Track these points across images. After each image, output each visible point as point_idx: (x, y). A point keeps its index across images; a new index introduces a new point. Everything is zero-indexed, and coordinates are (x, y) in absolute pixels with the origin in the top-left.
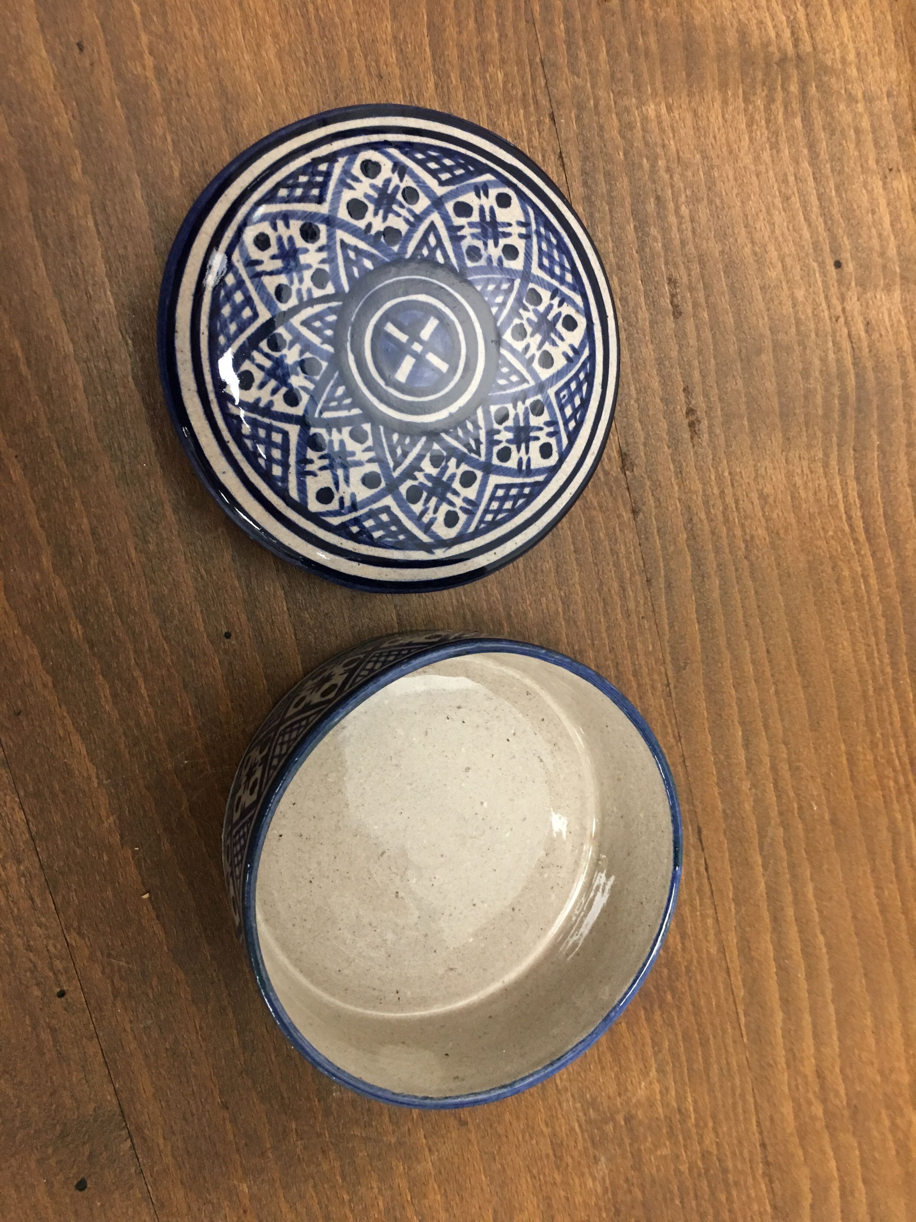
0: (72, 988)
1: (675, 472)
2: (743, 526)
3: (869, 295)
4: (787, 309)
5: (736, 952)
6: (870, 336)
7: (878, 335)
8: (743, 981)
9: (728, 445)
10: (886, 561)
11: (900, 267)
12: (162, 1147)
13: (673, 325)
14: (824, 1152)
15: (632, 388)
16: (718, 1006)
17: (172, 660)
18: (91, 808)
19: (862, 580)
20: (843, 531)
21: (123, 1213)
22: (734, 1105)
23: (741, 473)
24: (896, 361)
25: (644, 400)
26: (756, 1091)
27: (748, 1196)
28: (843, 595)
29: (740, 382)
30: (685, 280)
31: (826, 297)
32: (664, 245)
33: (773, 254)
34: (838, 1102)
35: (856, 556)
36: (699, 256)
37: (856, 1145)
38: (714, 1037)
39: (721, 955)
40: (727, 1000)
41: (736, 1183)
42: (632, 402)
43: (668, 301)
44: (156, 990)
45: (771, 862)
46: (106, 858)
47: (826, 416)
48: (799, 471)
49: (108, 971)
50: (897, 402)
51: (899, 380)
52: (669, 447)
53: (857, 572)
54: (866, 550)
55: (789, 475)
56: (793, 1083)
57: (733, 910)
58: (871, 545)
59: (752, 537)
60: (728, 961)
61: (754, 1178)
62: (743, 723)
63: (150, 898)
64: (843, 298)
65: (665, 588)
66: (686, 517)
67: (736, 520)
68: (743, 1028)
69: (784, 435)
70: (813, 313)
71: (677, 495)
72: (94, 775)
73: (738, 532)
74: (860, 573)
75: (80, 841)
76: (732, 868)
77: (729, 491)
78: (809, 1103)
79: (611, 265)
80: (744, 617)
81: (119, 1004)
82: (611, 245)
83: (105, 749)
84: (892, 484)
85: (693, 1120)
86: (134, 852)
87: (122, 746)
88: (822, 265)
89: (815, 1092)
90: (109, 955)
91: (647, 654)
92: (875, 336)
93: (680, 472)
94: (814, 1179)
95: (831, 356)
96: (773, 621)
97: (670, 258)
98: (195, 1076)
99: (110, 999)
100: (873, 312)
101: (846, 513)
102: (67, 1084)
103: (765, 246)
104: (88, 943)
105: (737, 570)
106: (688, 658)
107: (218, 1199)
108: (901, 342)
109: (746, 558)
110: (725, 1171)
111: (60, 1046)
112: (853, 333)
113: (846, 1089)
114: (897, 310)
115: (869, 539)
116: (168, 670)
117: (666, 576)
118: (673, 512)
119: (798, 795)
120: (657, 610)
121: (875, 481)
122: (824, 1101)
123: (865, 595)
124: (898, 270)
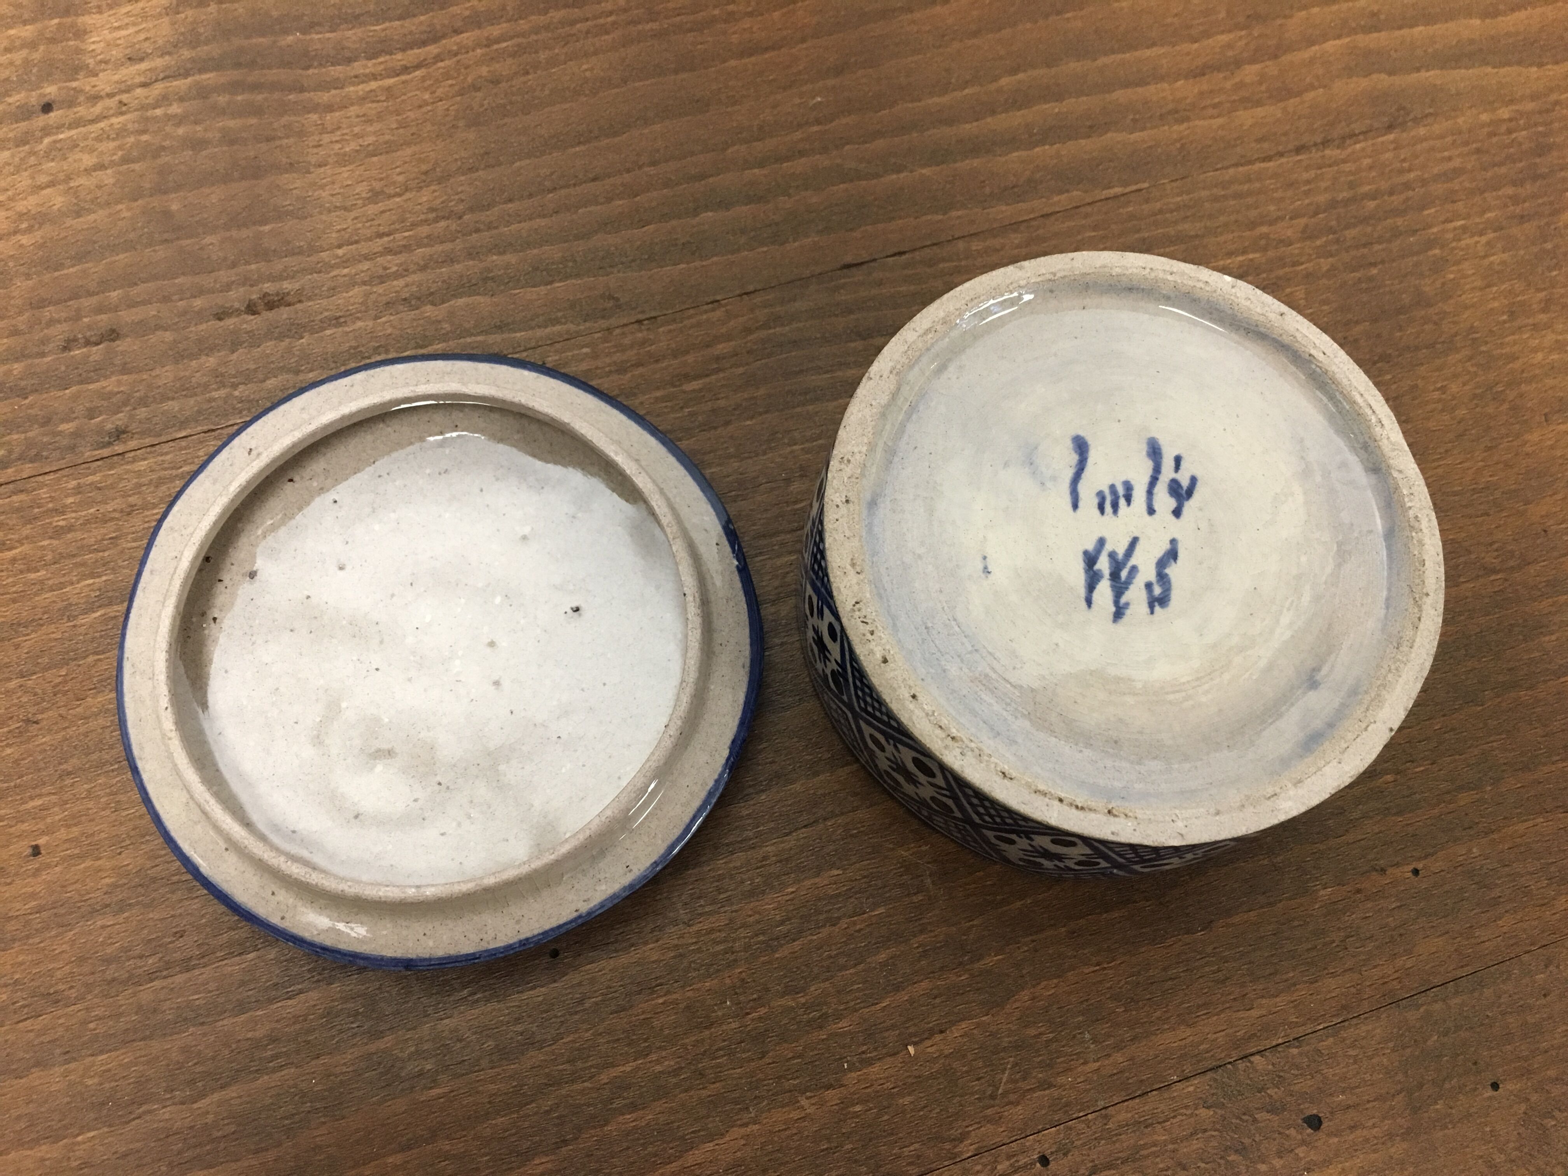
0: (1037, 1146)
1: (335, 326)
2: (414, 225)
3: (91, 61)
4: (108, 177)
5: (1022, 206)
6: (148, 55)
7: (147, 44)
8: (1061, 192)
9: (300, 252)
10: (467, 13)
11: (53, 19)
12: (1264, 1012)
13: (129, 339)
14: (1312, 61)
15: (215, 394)
16: (1095, 228)
17: (587, 1030)
18: (788, 1132)
19: (495, 47)
20: (423, 79)
21: (1355, 1062)
22: (1238, 196)
23: (339, 231)
24: (183, 16)
25: (235, 377)
26: (1219, 166)
27: (1371, 168)
28: (516, 73)
29: (208, 239)
30: (65, 327)
31: (93, 121)
32: (17, 360)
33: (30, 203)
34: (1243, 43)
35: (459, 57)
36: (32, 308)
37: (1304, 13)
38: (1139, 231)
39: (1022, 227)
40: (1086, 216)
41: (1351, 186)
42: (236, 393)
43: (95, 348)
44: (1043, 1029)
45: (893, 160)
46: (858, 1108)
47: (257, 111)
48: (337, 146)
49: (1012, 1097)
50: (241, 10)
51: (209, 9)
52: (302, 338)
53: (483, 55)
54: (451, 43)
55: (344, 160)
56: (1211, 111)
57: (960, 213)
58: (444, 36)
59: (432, 210)
60: (1032, 216)
61: (1344, 161)
62: (696, 212)
63: (915, 1044)
64: (95, 98)
65: (502, 332)
66: (401, 307)
67: (407, 234)
68: (1128, 189)
69: (287, 171)
70: (114, 139)
71: (370, 324)
72: (743, 1131)
73: (424, 230)
74: (484, 50)
75: (834, 1145)
76: (900, 218)
77: (364, 248)
78: (1241, 85)
79: (44, 435)
80: (544, 216)
81: (1060, 1080)
82: (15, 437)
83: (708, 1117)
84: (358, 11)
85: (1257, 255)
86: (850, 1070)
87: (704, 1093)
88: (46, 131)
89: (1225, 78)
90: (993, 1097)
91: (595, 356)
92: (148, 47)
93: (336, 321)
94: (1349, 71)
95: (175, 109)
96: (552, 174)
97: (36, 350)
98: (1165, 969)
99: (1052, 1091)
100: (114, 52)
101: (398, 75)
102: (1171, 1147)
103: (21, 215)
104: (976, 1126)
105: (477, 231)
106: (602, 296)
107: (1339, 929)
108: (158, 10)
109: (460, 218)
110: (1333, 204)
111: (1116, 1160)
112: (142, 79)
113: (1223, 32)
114: (112, 19)
115: (435, 40)
116: (600, 1034)
117: (486, 332)
118: (394, 327)
119: (800, 126)
120: (533, 344)
121: (352, 36)
122: (1238, 63)
123: (516, 41)
124: (56, 21)
